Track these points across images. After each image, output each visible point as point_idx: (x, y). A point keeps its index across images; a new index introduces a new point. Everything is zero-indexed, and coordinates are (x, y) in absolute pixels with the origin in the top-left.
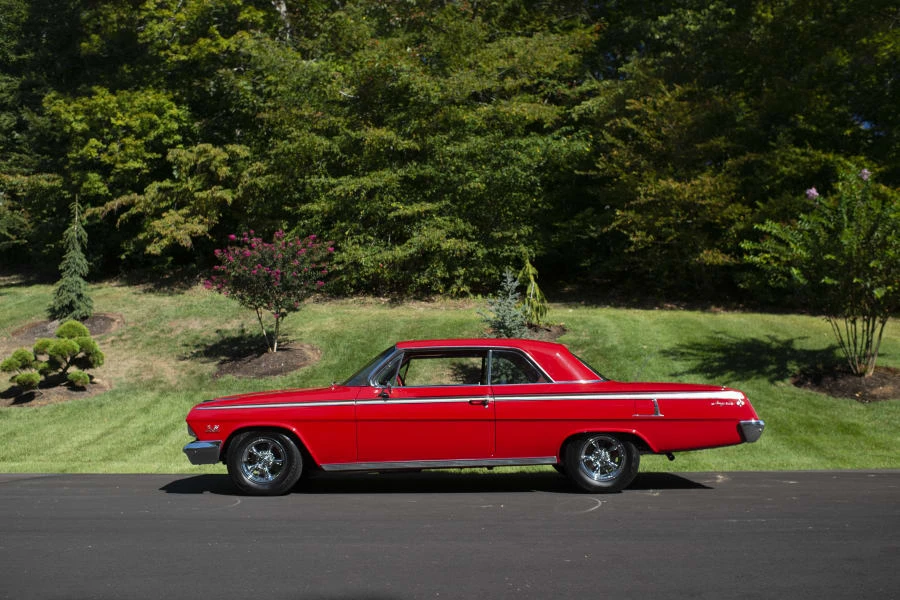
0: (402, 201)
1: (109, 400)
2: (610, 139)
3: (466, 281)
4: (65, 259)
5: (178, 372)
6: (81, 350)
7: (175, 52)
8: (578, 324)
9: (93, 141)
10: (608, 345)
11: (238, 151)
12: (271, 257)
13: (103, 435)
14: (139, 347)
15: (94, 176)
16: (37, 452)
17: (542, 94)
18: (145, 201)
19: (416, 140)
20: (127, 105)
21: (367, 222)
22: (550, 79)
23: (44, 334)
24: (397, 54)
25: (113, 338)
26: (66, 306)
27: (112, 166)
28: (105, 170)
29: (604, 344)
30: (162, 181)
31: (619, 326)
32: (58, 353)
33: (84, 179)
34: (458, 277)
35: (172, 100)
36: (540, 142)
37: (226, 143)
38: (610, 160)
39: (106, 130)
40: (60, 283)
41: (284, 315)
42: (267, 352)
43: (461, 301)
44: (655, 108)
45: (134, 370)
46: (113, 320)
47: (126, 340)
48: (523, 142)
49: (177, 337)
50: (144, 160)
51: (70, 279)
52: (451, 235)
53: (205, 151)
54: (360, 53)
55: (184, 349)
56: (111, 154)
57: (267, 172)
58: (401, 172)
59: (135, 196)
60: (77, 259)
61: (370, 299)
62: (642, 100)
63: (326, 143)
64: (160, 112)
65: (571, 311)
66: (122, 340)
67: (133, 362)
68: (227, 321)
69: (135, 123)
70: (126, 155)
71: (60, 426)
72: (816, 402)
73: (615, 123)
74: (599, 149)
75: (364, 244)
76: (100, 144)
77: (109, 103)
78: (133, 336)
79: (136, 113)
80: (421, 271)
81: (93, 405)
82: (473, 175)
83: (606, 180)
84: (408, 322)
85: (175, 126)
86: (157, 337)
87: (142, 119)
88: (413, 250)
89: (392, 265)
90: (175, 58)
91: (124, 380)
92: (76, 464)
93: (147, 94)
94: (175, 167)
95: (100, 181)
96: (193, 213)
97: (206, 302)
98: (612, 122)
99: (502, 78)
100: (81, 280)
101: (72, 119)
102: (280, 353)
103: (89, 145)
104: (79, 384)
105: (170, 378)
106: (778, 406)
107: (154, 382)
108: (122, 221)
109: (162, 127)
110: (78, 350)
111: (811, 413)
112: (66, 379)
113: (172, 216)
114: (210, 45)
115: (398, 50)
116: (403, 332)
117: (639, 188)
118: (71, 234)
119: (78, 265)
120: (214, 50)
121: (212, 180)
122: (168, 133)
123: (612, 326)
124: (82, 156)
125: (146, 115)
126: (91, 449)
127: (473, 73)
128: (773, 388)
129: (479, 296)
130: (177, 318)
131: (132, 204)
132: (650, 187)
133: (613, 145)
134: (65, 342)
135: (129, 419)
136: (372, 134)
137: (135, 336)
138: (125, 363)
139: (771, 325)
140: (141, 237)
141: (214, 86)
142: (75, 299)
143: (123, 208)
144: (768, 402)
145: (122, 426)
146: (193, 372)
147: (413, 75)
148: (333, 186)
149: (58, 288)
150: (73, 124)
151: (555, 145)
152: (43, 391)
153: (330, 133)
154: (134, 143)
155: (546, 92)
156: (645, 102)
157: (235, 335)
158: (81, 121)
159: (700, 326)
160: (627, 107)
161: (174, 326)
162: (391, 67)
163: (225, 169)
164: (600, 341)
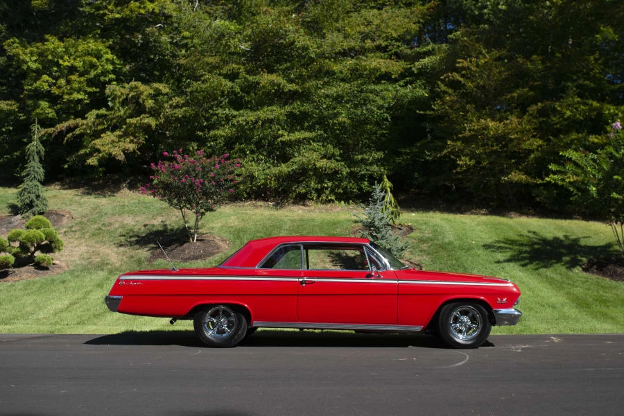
0: (286, 130)
1: (69, 277)
2: (443, 87)
3: (332, 191)
4: (27, 168)
5: (120, 257)
6: (46, 239)
7: (112, 12)
8: (421, 225)
9: (45, 77)
10: (446, 240)
11: (161, 88)
12: (194, 170)
13: (71, 304)
14: (86, 237)
15: (44, 104)
16: (23, 317)
17: (390, 53)
18: (87, 124)
19: (297, 84)
20: (72, 50)
21: (259, 145)
22: (396, 42)
23: (9, 225)
24: (285, 18)
25: (65, 229)
26: (27, 204)
27: (60, 97)
28: (53, 99)
29: (443, 239)
30: (99, 110)
31: (451, 227)
32: (28, 241)
33: (36, 106)
34: (327, 188)
35: (108, 47)
36: (390, 88)
37: (151, 82)
38: (444, 103)
39: (55, 69)
40: (22, 186)
41: (203, 214)
42: (188, 242)
43: (329, 205)
44: (478, 66)
45: (85, 254)
46: (63, 216)
47: (76, 231)
48: (378, 88)
49: (116, 229)
50: (86, 92)
51: (31, 184)
52: (324, 157)
53: (136, 87)
54: (258, 18)
55: (122, 239)
56: (59, 87)
57: (183, 105)
58: (288, 108)
59: (79, 120)
60: (36, 167)
61: (261, 203)
62: (468, 60)
63: (230, 84)
64: (99, 57)
65: (414, 214)
66: (73, 231)
67: (83, 248)
68: (154, 217)
69: (79, 64)
70: (71, 88)
71: (35, 297)
72: (603, 284)
73: (448, 77)
74: (435, 95)
75: (258, 161)
76: (50, 80)
77: (58, 48)
78: (81, 228)
79: (79, 57)
80: (299, 182)
81: (57, 281)
82: (340, 111)
83: (441, 117)
84: (293, 221)
85: (110, 67)
86: (100, 229)
87: (84, 61)
88: (295, 167)
89: (278, 178)
90: (110, 16)
91: (78, 262)
92: (58, 327)
93: (88, 42)
94: (110, 99)
95: (49, 107)
96: (126, 134)
97: (134, 203)
98: (445, 75)
99: (363, 40)
100: (38, 184)
101: (28, 60)
102: (198, 243)
103: (42, 80)
104: (44, 264)
105: (115, 261)
106: (577, 287)
107: (103, 264)
108: (68, 139)
109: (100, 67)
110: (44, 238)
111: (601, 293)
112: (33, 261)
113: (109, 137)
114: (140, 7)
115: (286, 16)
116: (291, 228)
117: (466, 125)
118: (32, 148)
119: (37, 173)
120: (142, 11)
121: (139, 110)
122: (104, 73)
123: (447, 227)
124: (36, 88)
125: (88, 58)
126: (64, 315)
127: (341, 36)
128: (570, 273)
129: (343, 202)
130: (114, 215)
131: (76, 126)
132: (473, 124)
133: (445, 92)
134: (33, 232)
135: (88, 293)
136: (265, 78)
137: (83, 229)
138: (77, 249)
139: (561, 228)
140: (82, 152)
141: (142, 39)
142: (34, 199)
143: (70, 129)
144: (569, 284)
145: (84, 298)
146: (132, 257)
147: (297, 35)
148: (235, 117)
149: (20, 190)
150: (29, 64)
151: (402, 91)
152: (16, 270)
153: (232, 76)
154: (78, 79)
155: (393, 51)
156: (471, 62)
157: (161, 229)
158: (36, 61)
159: (511, 227)
160: (457, 65)
161: (112, 221)
162: (281, 28)
163: (150, 101)
164: (440, 237)
